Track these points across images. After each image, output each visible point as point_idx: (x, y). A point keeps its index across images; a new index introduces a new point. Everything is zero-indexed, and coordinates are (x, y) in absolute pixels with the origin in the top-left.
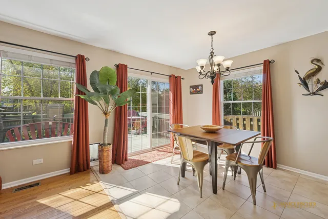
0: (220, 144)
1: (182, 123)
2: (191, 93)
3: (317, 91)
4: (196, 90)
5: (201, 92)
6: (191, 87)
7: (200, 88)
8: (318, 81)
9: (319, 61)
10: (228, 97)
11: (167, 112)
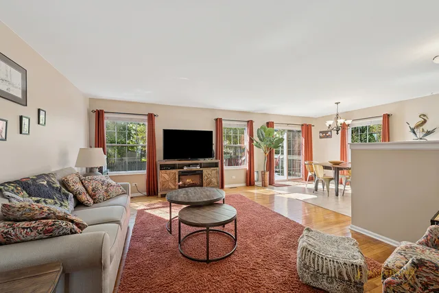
0: (341, 169)
1: (312, 160)
2: (321, 137)
3: (423, 136)
4: (325, 135)
5: (330, 136)
6: (320, 132)
7: (329, 133)
8: (423, 131)
9: (424, 115)
10: (363, 139)
11: (299, 154)
